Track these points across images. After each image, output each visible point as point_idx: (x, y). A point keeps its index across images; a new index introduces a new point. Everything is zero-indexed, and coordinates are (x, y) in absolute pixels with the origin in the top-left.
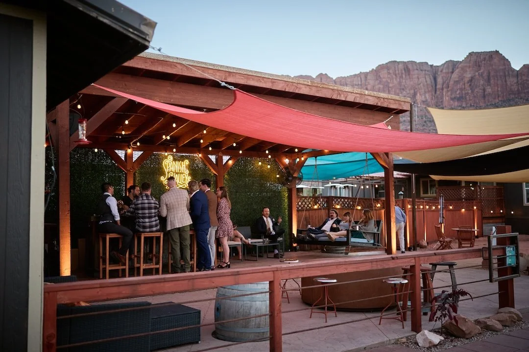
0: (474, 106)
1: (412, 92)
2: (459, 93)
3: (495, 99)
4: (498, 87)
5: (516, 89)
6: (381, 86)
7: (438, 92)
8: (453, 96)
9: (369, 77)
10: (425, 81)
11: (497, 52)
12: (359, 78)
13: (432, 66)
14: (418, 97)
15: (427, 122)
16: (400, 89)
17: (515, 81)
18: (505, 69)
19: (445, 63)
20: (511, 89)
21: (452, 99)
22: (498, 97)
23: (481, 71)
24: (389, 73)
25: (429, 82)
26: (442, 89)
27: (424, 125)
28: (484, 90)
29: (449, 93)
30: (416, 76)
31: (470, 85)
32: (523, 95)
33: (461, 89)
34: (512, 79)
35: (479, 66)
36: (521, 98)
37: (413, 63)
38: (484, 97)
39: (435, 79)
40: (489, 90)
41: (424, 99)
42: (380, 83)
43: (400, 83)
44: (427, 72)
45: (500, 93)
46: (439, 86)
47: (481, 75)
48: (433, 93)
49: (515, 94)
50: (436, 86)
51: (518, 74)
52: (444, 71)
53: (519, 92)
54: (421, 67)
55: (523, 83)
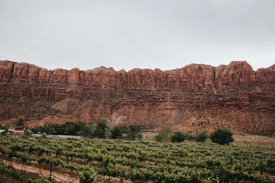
0: (234, 88)
1: (203, 79)
2: (227, 81)
3: (244, 85)
4: (246, 79)
5: (255, 81)
6: (187, 76)
7: (216, 80)
8: (223, 83)
9: (181, 71)
10: (209, 74)
11: (245, 62)
12: (176, 72)
13: (213, 67)
14: (206, 82)
15: (210, 96)
16: (197, 78)
17: (255, 77)
18: (249, 70)
19: (219, 66)
20: (252, 80)
21: (223, 84)
22: (246, 84)
23: (238, 71)
24: (191, 70)
25: (211, 75)
26: (218, 79)
27: (208, 97)
28: (239, 80)
29: (221, 81)
30: (205, 72)
31: (232, 77)
32: (258, 84)
33: (228, 79)
34: (253, 76)
35: (237, 68)
36: (257, 85)
37: (204, 65)
38: (239, 84)
39: (214, 73)
40: (241, 80)
41: (208, 84)
42: (186, 74)
43: (196, 75)
44: (210, 70)
45: (247, 82)
46: (216, 77)
47: (237, 73)
48: (213, 81)
49: (254, 83)
50: (215, 77)
51: (256, 73)
52: (219, 70)
53: (256, 82)
54: (207, 67)
55: (258, 78)
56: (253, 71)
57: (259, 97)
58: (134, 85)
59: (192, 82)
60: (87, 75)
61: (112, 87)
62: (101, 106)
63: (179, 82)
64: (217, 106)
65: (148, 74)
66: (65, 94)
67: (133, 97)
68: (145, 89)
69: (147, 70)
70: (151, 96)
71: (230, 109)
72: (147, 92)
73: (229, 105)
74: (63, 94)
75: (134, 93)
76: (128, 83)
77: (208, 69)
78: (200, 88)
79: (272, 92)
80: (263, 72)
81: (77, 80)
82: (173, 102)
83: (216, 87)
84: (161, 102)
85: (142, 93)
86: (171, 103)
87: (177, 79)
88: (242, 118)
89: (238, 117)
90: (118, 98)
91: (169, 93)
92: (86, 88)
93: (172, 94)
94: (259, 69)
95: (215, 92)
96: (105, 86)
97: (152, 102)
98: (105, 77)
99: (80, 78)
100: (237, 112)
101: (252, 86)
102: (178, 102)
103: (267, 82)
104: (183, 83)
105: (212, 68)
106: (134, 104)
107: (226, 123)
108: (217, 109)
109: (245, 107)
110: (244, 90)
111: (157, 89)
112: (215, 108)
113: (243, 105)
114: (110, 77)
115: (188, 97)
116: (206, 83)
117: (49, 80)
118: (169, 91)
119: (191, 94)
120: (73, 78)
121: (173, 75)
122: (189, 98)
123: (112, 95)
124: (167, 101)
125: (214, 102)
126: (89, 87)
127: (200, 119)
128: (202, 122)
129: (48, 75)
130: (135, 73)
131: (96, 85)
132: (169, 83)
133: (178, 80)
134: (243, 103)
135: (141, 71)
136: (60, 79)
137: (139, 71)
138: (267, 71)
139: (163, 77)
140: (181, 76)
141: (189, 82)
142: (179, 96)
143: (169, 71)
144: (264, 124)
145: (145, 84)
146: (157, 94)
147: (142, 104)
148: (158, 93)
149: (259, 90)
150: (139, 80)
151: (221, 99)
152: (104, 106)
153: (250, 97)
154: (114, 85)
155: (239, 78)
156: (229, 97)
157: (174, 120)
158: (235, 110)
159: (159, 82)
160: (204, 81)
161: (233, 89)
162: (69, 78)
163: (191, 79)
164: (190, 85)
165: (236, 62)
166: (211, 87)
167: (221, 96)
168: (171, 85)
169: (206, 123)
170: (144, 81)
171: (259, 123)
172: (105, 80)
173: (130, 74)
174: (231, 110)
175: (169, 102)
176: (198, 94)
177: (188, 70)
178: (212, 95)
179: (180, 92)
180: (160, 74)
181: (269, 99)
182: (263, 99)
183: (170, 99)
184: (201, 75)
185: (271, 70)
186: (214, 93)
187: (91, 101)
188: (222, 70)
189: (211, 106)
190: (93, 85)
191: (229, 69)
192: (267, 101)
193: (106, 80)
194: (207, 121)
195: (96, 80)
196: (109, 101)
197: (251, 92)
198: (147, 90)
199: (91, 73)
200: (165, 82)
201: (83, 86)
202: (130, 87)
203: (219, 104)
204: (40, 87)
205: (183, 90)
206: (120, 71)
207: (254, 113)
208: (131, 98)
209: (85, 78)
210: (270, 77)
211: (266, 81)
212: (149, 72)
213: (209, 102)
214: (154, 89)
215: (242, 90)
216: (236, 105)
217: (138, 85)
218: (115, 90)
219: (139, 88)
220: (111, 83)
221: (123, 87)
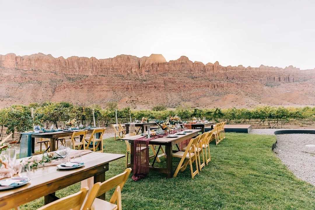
56: (167, 62)
57: (170, 81)
58: (73, 71)
59: (123, 69)
60: (24, 61)
61: (52, 72)
62: (43, 89)
63: (112, 69)
65: (86, 62)
66: (2, 79)
67: (73, 81)
68: (83, 74)
69: (84, 58)
70: (89, 80)
71: (151, 90)
72: (85, 77)
73: (151, 87)
75: (74, 77)
76: (67, 69)
77: (134, 59)
78: (128, 74)
79: (178, 77)
80: (173, 63)
81: (14, 65)
82: (108, 85)
83: (141, 73)
84: (98, 85)
85: (81, 77)
86: (106, 86)
87: (110, 66)
88: (160, 97)
89: (156, 96)
90: (58, 82)
91: (104, 78)
92: (25, 72)
93: (106, 79)
94: (170, 61)
95: (140, 77)
96: (45, 71)
97: (90, 85)
98: (44, 63)
99: (17, 63)
100: (156, 92)
101: (165, 73)
102: (112, 85)
104: (115, 70)
105: (137, 59)
106: (74, 87)
107: (150, 100)
108: (142, 91)
111: (94, 75)
112: (140, 90)
113: (160, 87)
114: (49, 63)
116: (133, 70)
118: (104, 76)
119: (122, 79)
120: (10, 64)
121: (106, 63)
122: (121, 82)
123: (52, 79)
124: (103, 84)
125: (139, 85)
126: (27, 72)
127: (131, 98)
128: (133, 100)
130: (73, 60)
131: (35, 71)
132: (103, 70)
134: (160, 85)
137: (77, 58)
138: (176, 62)
139: (98, 65)
140: (113, 64)
141: (120, 69)
143: (103, 60)
145: (83, 70)
147: (81, 87)
148: (95, 78)
149: (170, 76)
150: (77, 66)
151: (144, 83)
152: (46, 89)
153: (164, 81)
154: (54, 70)
155: (157, 67)
156: (150, 81)
157: (110, 100)
158: (154, 91)
159: (95, 69)
160: (131, 69)
161: (153, 75)
162: (4, 63)
163: (121, 66)
164: (121, 71)
165: (155, 55)
166: (137, 74)
167: (145, 81)
168: (105, 71)
169: (136, 101)
170: (81, 67)
171: (170, 100)
172: (44, 65)
173: (68, 61)
176: (128, 79)
177: (119, 59)
178: (138, 80)
180: (96, 62)
181: (177, 82)
182: (173, 83)
183: (106, 82)
185: (178, 62)
187: (32, 84)
189: (137, 88)
190: (32, 70)
192: (175, 84)
193: (46, 65)
194: (136, 99)
195: (35, 65)
196: (50, 84)
197: (165, 78)
199: (29, 58)
200: (100, 69)
201: (22, 71)
202: (69, 72)
203: (143, 87)
205: (116, 76)
206: (58, 58)
207: (167, 92)
208: (71, 82)
209: (23, 63)
210: (177, 66)
211: (175, 70)
212: (86, 60)
213: (136, 85)
214: (91, 75)
215: (159, 76)
216: (155, 87)
217: (76, 71)
218: (55, 75)
219: (77, 74)
220: (51, 69)
221: (63, 72)
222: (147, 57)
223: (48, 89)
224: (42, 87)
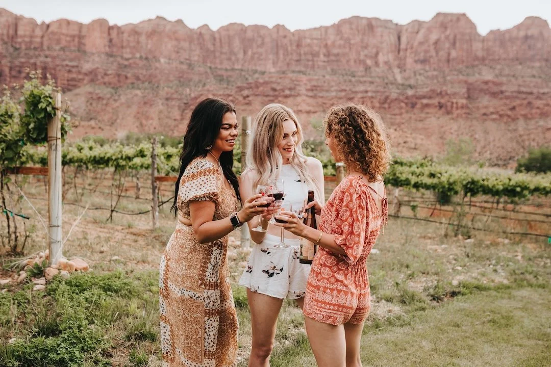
0: (437, 70)
1: (374, 50)
2: (423, 56)
3: (459, 64)
4: (463, 52)
5: (481, 55)
6: (342, 42)
7: (402, 53)
8: (417, 58)
9: (329, 32)
10: (388, 39)
11: (464, 14)
12: (319, 32)
13: (397, 24)
15: (389, 85)
16: (362, 47)
17: (481, 46)
18: (471, 33)
19: (410, 23)
20: (476, 55)
21: (416, 62)
22: (463, 63)
23: (448, 33)
25: (393, 41)
26: (406, 50)
27: (385, 88)
28: (449, 54)
29: (413, 55)
30: (380, 33)
31: (435, 48)
32: (487, 62)
33: (426, 51)
34: (477, 44)
35: (446, 27)
36: (485, 65)
37: (377, 19)
38: (448, 61)
39: (399, 38)
40: (454, 54)
41: (386, 60)
42: (341, 38)
43: (362, 41)
44: (391, 30)
45: (464, 58)
46: (403, 46)
47: (447, 37)
48: (397, 53)
49: (479, 61)
50: (400, 44)
51: (484, 40)
52: (409, 31)
53: (483, 59)
54: (386, 24)
55: (488, 50)
56: (479, 35)
57: (487, 90)
58: (229, 59)
59: (353, 56)
60: (125, 35)
61: (182, 63)
62: (160, 103)
63: (325, 55)
64: (401, 108)
65: (261, 36)
66: (80, 77)
67: (228, 85)
68: (254, 68)
69: (257, 28)
70: (266, 83)
71: (428, 113)
72: (257, 75)
73: (427, 105)
74: (74, 76)
75: (230, 76)
76: (217, 54)
77: (386, 28)
78: (367, 69)
79: (513, 79)
80: (499, 37)
81: (105, 46)
82: (311, 97)
83: (402, 68)
84: (286, 96)
85: (247, 76)
86: (309, 100)
87: (320, 47)
88: (451, 133)
89: (443, 130)
90: (196, 86)
91: (304, 78)
92: (126, 63)
93: (310, 80)
94: (492, 32)
95: (399, 78)
96: (167, 61)
97: (267, 96)
98: (166, 40)
99: (111, 41)
100: (441, 119)
101: (473, 66)
102: (322, 97)
103: (505, 59)
104: (333, 58)
105: (394, 27)
108: (401, 114)
109: (457, 108)
110: (457, 75)
111: (278, 69)
112: (397, 111)
113: (455, 105)
114: (177, 39)
115: (344, 87)
116: (381, 58)
117: (42, 44)
118: (305, 74)
119: (350, 81)
120: (96, 42)
121: (312, 39)
122: (345, 90)
123: (182, 80)
124: (299, 95)
125: (396, 99)
126: (131, 61)
129: (38, 32)
130: (231, 33)
131: (147, 59)
132: (303, 57)
133: (323, 50)
134: (455, 101)
135: (244, 29)
136: (67, 41)
137: (240, 28)
138: (507, 36)
139: (291, 44)
140: (329, 42)
141: (345, 55)
142: (326, 84)
143: (303, 31)
144: (492, 144)
145: (252, 58)
146: (279, 81)
147: (246, 101)
148: (280, 78)
149: (488, 75)
150: (240, 48)
151: (410, 92)
152: (167, 105)
153: (468, 90)
154: (187, 57)
155: (449, 49)
156: (427, 88)
158: (437, 116)
159: (284, 55)
160: (377, 54)
161: (435, 73)
162: (86, 41)
163: (350, 48)
164: (348, 61)
165: (445, 15)
166: (390, 68)
167: (411, 87)
168: (308, 60)
170: (250, 50)
171: (482, 143)
172: (166, 46)
173: (220, 35)
174: (429, 115)
175: (305, 98)
176: (365, 82)
177: (346, 29)
178: (392, 84)
179: (327, 77)
180: (285, 37)
181: (507, 94)
182: (494, 95)
183: (308, 90)
184: (372, 41)
185: (514, 34)
186: (396, 80)
187: (138, 92)
188: (416, 30)
189: (389, 108)
190: (141, 57)
191: (430, 30)
192: (501, 99)
193: (169, 46)
195: (147, 46)
196: (177, 92)
197: (471, 79)
198: (256, 72)
199: (135, 31)
200: (295, 55)
201: (119, 59)
202: (221, 63)
203: (406, 104)
204: (23, 60)
205: (334, 72)
206: (199, 28)
207: (475, 122)
208: (224, 88)
209: (122, 40)
210: (512, 47)
211: (504, 56)
212: (262, 32)
213: (387, 98)
214: (273, 70)
215: (454, 75)
216: (441, 106)
217: (237, 60)
218: (188, 69)
219: (239, 67)
220: (179, 54)
221: (206, 62)
222: (424, 22)
223: (173, 103)
224: (161, 99)
